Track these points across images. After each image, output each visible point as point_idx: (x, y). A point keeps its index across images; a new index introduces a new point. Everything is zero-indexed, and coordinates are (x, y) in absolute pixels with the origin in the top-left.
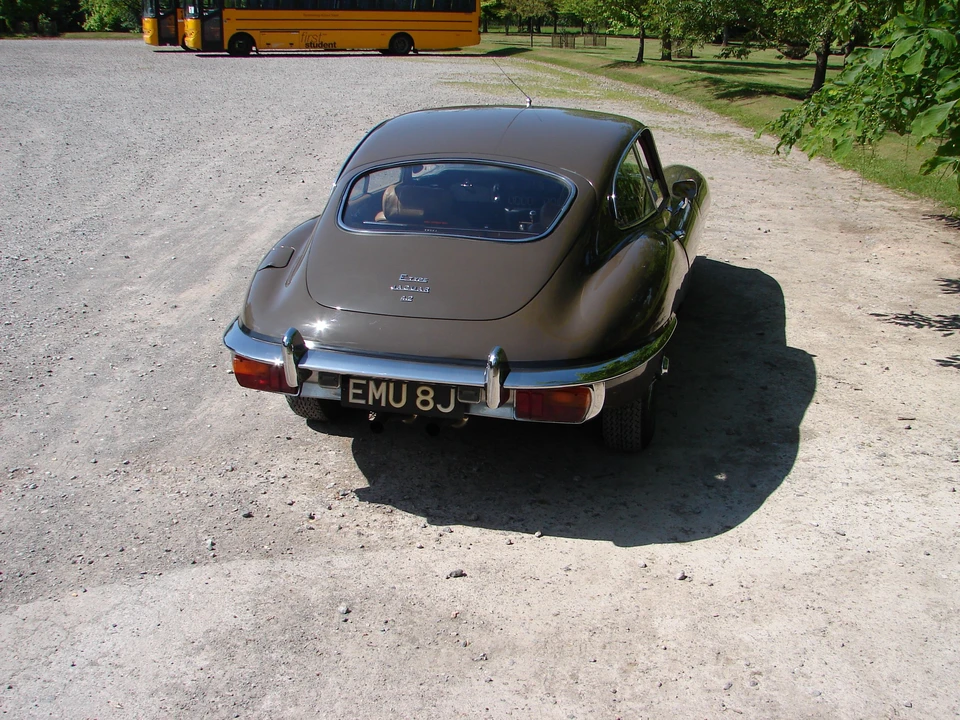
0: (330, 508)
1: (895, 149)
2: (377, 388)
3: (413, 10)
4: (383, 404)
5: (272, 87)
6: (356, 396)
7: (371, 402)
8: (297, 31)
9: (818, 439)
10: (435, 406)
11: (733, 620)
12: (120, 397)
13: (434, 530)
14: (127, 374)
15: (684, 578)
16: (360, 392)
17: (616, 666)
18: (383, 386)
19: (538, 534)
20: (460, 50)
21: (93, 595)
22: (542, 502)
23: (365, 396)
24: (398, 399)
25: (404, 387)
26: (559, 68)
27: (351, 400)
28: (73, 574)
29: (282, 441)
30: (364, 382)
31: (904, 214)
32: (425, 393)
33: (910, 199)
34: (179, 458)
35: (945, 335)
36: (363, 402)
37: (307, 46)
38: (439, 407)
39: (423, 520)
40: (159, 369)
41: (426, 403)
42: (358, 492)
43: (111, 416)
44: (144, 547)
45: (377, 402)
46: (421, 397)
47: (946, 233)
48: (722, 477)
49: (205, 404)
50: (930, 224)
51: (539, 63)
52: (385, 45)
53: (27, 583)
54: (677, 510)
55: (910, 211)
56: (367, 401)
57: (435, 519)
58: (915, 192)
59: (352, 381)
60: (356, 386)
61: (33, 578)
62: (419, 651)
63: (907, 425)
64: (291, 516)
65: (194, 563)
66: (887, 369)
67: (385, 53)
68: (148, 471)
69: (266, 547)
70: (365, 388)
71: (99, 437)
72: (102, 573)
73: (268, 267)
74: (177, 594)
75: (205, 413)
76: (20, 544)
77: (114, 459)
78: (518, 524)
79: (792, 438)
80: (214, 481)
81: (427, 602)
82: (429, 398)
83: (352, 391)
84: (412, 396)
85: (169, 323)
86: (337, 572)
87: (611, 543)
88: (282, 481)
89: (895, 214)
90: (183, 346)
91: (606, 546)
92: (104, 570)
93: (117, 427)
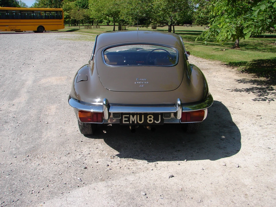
0: (112, 162)
1: (200, 49)
2: (133, 117)
3: (43, 19)
4: (136, 123)
5: (5, 42)
6: (125, 121)
7: (131, 122)
8: (8, 26)
9: (240, 124)
10: (154, 121)
11: (263, 177)
12: (12, 135)
13: (152, 164)
14: (9, 127)
15: (239, 167)
16: (127, 119)
17: (242, 196)
18: (135, 116)
19: (185, 160)
20: (58, 30)
21: (48, 204)
22: (179, 151)
23: (129, 120)
24: (141, 120)
25: (143, 116)
26: (90, 34)
27: (124, 122)
28: (34, 198)
29: (80, 143)
30: (128, 116)
31: (213, 65)
32: (150, 117)
33: (212, 61)
34: (46, 152)
35: (249, 93)
36: (128, 123)
37: (11, 31)
38: (155, 121)
39: (146, 162)
40: (20, 124)
41: (150, 121)
42: (117, 155)
43: (12, 141)
44: (55, 184)
45: (133, 122)
46: (149, 119)
47: (228, 69)
48: (223, 137)
49: (44, 134)
50: (222, 67)
51: (83, 33)
52: (36, 30)
53: (18, 204)
54: (219, 148)
55: (214, 64)
56: (130, 122)
57: (150, 160)
58: (212, 59)
59: (124, 116)
60: (125, 117)
61: (19, 201)
62: (179, 203)
63: (261, 118)
64: (100, 166)
65: (78, 187)
66: (243, 103)
67: (36, 32)
68: (38, 158)
69: (100, 177)
70: (129, 118)
71: (12, 148)
72: (46, 195)
73: (81, 81)
74: (80, 198)
75: (47, 136)
76: (5, 190)
77: (23, 155)
78: (176, 158)
79: (234, 125)
80: (64, 158)
81: (169, 186)
82: (152, 119)
83: (124, 119)
84: (146, 119)
85: (15, 110)
86: (131, 182)
87: (209, 160)
88: (88, 155)
89: (211, 65)
90: (24, 117)
91: (208, 161)
92: (46, 194)
93: (17, 144)
